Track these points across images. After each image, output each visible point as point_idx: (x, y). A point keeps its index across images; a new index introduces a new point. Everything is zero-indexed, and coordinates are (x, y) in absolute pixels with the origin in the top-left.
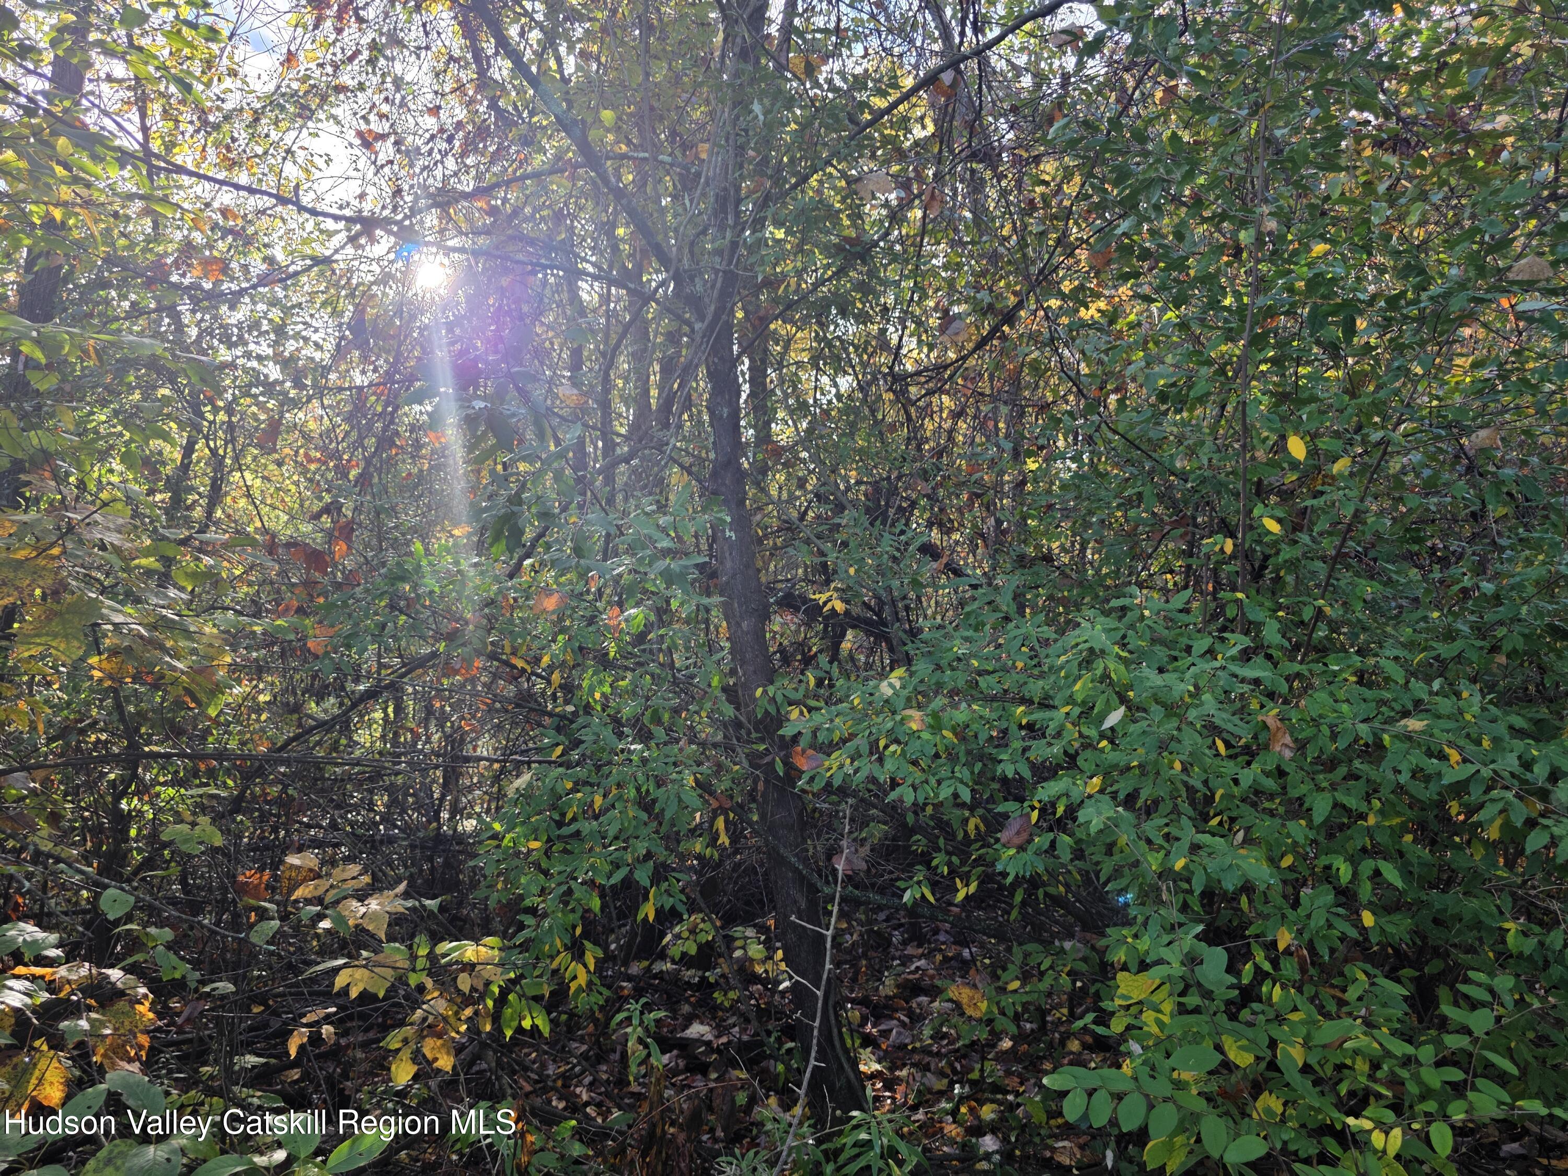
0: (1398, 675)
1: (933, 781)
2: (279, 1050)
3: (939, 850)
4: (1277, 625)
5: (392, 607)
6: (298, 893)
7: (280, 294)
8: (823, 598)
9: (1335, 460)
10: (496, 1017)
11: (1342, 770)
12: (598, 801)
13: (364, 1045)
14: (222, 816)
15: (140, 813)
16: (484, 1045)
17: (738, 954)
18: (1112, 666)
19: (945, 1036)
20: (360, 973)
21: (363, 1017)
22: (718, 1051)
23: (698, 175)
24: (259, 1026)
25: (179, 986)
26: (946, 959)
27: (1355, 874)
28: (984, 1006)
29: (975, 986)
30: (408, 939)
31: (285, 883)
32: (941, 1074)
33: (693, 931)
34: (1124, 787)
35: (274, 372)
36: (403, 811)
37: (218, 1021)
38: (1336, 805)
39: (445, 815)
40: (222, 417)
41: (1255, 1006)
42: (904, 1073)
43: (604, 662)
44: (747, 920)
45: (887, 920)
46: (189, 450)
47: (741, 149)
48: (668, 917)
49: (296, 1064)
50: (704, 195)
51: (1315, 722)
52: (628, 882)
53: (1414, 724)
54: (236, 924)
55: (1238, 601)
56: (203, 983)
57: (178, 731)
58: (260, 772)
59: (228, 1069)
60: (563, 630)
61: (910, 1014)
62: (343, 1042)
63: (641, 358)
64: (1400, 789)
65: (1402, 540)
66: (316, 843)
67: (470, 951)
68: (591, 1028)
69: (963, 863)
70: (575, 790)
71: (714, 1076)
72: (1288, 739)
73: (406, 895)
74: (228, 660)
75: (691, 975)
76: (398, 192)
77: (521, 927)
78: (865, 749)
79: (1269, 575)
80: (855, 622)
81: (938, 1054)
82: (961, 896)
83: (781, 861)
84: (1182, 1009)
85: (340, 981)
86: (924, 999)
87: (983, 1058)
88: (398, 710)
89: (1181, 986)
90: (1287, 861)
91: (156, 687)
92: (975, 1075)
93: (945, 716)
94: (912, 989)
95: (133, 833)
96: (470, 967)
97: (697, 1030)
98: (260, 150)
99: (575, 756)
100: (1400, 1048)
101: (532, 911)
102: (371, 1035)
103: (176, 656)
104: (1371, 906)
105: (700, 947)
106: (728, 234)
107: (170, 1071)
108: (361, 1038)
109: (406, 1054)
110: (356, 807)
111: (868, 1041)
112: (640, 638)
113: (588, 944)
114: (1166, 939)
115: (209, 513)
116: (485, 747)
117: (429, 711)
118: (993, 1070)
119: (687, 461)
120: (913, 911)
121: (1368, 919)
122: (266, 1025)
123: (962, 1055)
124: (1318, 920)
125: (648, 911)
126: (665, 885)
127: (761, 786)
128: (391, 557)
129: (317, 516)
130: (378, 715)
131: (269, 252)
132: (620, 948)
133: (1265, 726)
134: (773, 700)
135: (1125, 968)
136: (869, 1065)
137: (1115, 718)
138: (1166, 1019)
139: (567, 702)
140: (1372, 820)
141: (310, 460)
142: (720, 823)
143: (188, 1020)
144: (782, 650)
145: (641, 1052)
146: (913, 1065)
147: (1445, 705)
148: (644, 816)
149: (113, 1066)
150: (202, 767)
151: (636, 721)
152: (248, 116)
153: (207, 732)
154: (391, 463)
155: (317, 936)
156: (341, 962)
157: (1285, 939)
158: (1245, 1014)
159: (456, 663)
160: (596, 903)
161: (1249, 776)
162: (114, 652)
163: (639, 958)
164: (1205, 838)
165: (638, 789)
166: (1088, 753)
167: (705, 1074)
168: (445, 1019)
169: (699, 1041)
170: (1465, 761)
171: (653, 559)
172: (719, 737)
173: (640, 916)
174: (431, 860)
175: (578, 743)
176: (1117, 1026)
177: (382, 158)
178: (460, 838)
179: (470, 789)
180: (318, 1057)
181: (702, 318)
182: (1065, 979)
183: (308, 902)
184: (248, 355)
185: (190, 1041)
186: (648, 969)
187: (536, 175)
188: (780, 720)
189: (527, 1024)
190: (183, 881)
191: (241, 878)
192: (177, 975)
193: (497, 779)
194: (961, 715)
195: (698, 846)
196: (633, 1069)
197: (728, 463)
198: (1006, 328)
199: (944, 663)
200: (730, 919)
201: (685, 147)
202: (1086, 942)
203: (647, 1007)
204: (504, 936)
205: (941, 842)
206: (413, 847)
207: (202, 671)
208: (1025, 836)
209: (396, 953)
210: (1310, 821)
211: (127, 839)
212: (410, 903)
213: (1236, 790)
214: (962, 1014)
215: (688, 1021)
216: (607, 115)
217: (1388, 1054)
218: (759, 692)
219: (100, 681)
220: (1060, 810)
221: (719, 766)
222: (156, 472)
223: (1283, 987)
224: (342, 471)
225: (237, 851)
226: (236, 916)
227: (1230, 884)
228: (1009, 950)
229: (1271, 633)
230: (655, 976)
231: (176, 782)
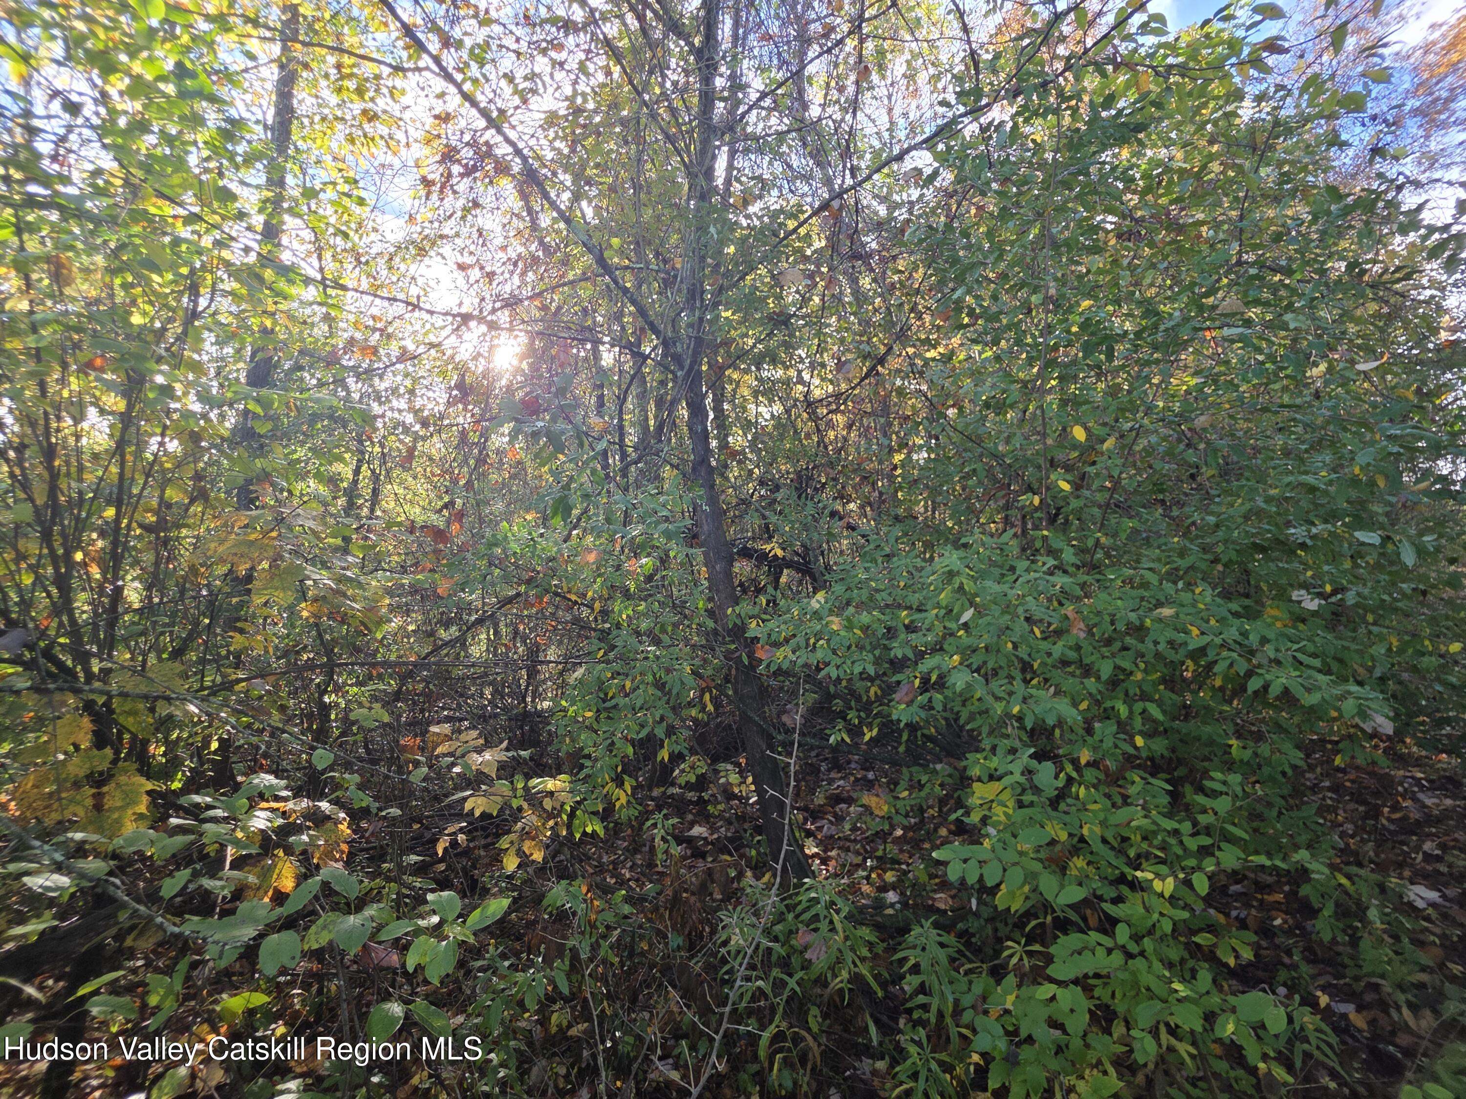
0: (1153, 579)
1: (849, 662)
2: (431, 851)
3: (851, 708)
4: (1071, 550)
5: (491, 564)
6: (439, 750)
7: (411, 369)
8: (768, 547)
9: (1103, 441)
10: (569, 826)
11: (1118, 645)
12: (628, 685)
13: (486, 847)
14: (388, 703)
15: (337, 705)
16: (562, 844)
17: (722, 780)
18: (965, 581)
19: (859, 829)
20: (481, 800)
21: (484, 829)
22: (712, 843)
23: (675, 277)
24: (418, 837)
25: (365, 812)
26: (857, 780)
27: (1131, 712)
28: (886, 808)
29: (877, 795)
30: (510, 778)
31: (430, 745)
32: (858, 853)
33: (692, 767)
34: (976, 660)
35: (409, 419)
36: (503, 698)
37: (391, 834)
38: (1117, 667)
39: (529, 699)
40: (377, 449)
41: (1069, 801)
42: (833, 853)
43: (627, 595)
44: (726, 760)
45: (817, 756)
46: (357, 472)
47: (703, 259)
48: (677, 758)
49: (442, 860)
50: (680, 290)
51: (1098, 614)
52: (651, 737)
53: (1167, 612)
54: (400, 771)
55: (1044, 538)
56: (380, 809)
57: (359, 650)
58: (410, 674)
59: (399, 865)
60: (599, 575)
61: (835, 815)
62: (471, 845)
63: (642, 396)
64: (1158, 655)
65: (1152, 492)
66: (448, 719)
67: (551, 784)
68: (629, 831)
69: (868, 717)
70: (613, 678)
71: (710, 859)
72: (1082, 625)
73: (507, 749)
74: (387, 601)
75: (692, 795)
76: (483, 299)
77: (582, 767)
78: (803, 644)
79: (1060, 519)
80: (789, 565)
81: (855, 841)
82: (867, 738)
83: (750, 720)
84: (1021, 805)
85: (468, 806)
86: (844, 806)
87: (885, 842)
88: (496, 633)
89: (1019, 790)
90: (1084, 706)
91: (343, 622)
92: (880, 853)
93: (855, 620)
94: (836, 799)
95: (333, 717)
96: (551, 794)
97: (698, 830)
98: (394, 279)
99: (611, 655)
100: (1169, 824)
101: (588, 757)
102: (489, 840)
103: (354, 600)
104: (1141, 733)
105: (698, 777)
106: (697, 313)
107: (363, 868)
108: (483, 842)
109: (512, 852)
110: (472, 697)
111: (809, 834)
112: (649, 578)
113: (626, 777)
114: (1010, 758)
115: (372, 510)
116: (552, 654)
117: (516, 632)
118: (892, 850)
119: (675, 461)
120: (835, 749)
121: (1139, 741)
122: (422, 836)
123: (870, 840)
124: (1108, 743)
125: (664, 755)
126: (674, 738)
127: (733, 672)
128: (488, 533)
129: (440, 511)
130: (483, 636)
131: (403, 343)
132: (645, 779)
133: (1066, 617)
134: (739, 615)
135: (979, 780)
136: (812, 849)
137: (967, 616)
138: (1011, 812)
139: (604, 622)
140: (1139, 676)
141: (433, 475)
142: (707, 696)
143: (372, 834)
144: (741, 584)
145: (663, 846)
146: (839, 848)
147: (1186, 597)
148: (659, 693)
149: (326, 864)
150: (374, 673)
151: (650, 633)
152: (386, 257)
153: (377, 651)
154: (484, 475)
155: (452, 778)
156: (469, 793)
157: (1085, 756)
158: (1062, 806)
159: (532, 599)
160: (630, 750)
161: (1058, 649)
162: (315, 600)
163: (658, 786)
164: (1033, 691)
165: (654, 675)
166: (951, 640)
167: (704, 858)
168: (537, 828)
169: (699, 838)
170: (1203, 633)
171: (657, 523)
172: (704, 642)
173: (659, 759)
174: (521, 728)
175: (613, 647)
176: (975, 818)
177: (472, 280)
178: (539, 714)
179: (544, 681)
180: (456, 855)
181: (681, 368)
182: (937, 789)
183: (445, 755)
184: (392, 409)
185: (374, 848)
186: (664, 793)
187: (571, 283)
188: (743, 628)
189: (589, 830)
190: (366, 747)
191: (402, 742)
192: (364, 805)
193: (561, 674)
194: (865, 618)
195: (694, 713)
196: (660, 856)
197: (703, 460)
198: (879, 368)
199: (852, 585)
200: (715, 759)
201: (665, 262)
202: (950, 765)
203: (666, 817)
204: (571, 774)
205: (853, 703)
206: (510, 719)
207: (371, 609)
208: (911, 696)
209: (503, 786)
210: (1098, 678)
211: (329, 720)
212: (510, 754)
213: (1049, 661)
214: (871, 814)
215: (692, 824)
216: (615, 241)
217: (1160, 829)
218: (730, 611)
219: (307, 618)
220: (934, 678)
221: (705, 660)
222: (337, 486)
223: (1087, 788)
224: (455, 481)
225: (399, 725)
226: (400, 767)
227: (1051, 721)
228: (899, 772)
229: (1068, 556)
230: (669, 797)
231: (359, 684)
